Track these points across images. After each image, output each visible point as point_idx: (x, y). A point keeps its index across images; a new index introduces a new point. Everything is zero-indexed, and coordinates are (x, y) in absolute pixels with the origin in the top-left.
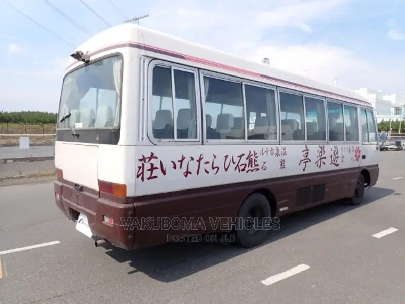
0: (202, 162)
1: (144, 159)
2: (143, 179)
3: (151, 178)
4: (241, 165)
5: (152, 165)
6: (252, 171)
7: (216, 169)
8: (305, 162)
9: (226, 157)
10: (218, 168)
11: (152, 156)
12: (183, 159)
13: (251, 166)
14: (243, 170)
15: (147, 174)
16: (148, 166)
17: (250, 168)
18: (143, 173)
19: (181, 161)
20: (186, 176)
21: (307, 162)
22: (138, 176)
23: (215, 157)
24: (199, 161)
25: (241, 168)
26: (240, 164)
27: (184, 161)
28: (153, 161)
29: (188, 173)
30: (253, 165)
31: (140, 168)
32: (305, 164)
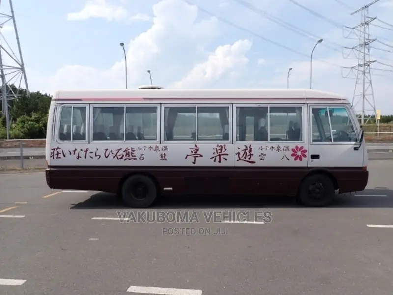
0: (88, 152)
1: (54, 149)
2: (53, 158)
3: (57, 158)
4: (120, 155)
5: (58, 152)
6: (130, 159)
7: (98, 157)
8: (195, 157)
9: (107, 150)
10: (100, 156)
11: (58, 148)
12: (76, 150)
13: (129, 156)
14: (122, 158)
15: (55, 156)
16: (56, 153)
17: (127, 157)
18: (53, 156)
19: (74, 151)
20: (78, 159)
21: (197, 157)
22: (51, 157)
23: (97, 150)
24: (86, 151)
25: (119, 157)
26: (118, 155)
27: (76, 152)
28: (58, 150)
29: (78, 157)
30: (130, 156)
31: (52, 153)
32: (194, 158)
